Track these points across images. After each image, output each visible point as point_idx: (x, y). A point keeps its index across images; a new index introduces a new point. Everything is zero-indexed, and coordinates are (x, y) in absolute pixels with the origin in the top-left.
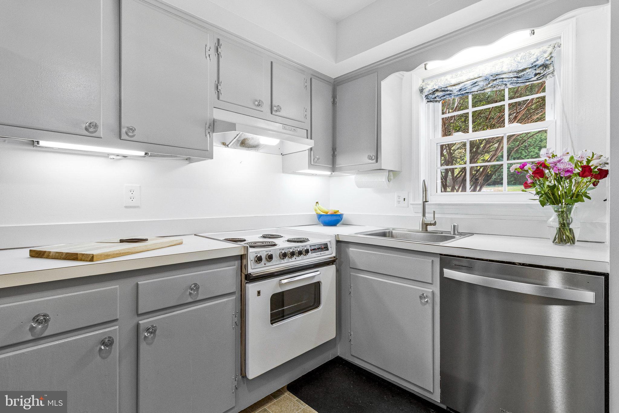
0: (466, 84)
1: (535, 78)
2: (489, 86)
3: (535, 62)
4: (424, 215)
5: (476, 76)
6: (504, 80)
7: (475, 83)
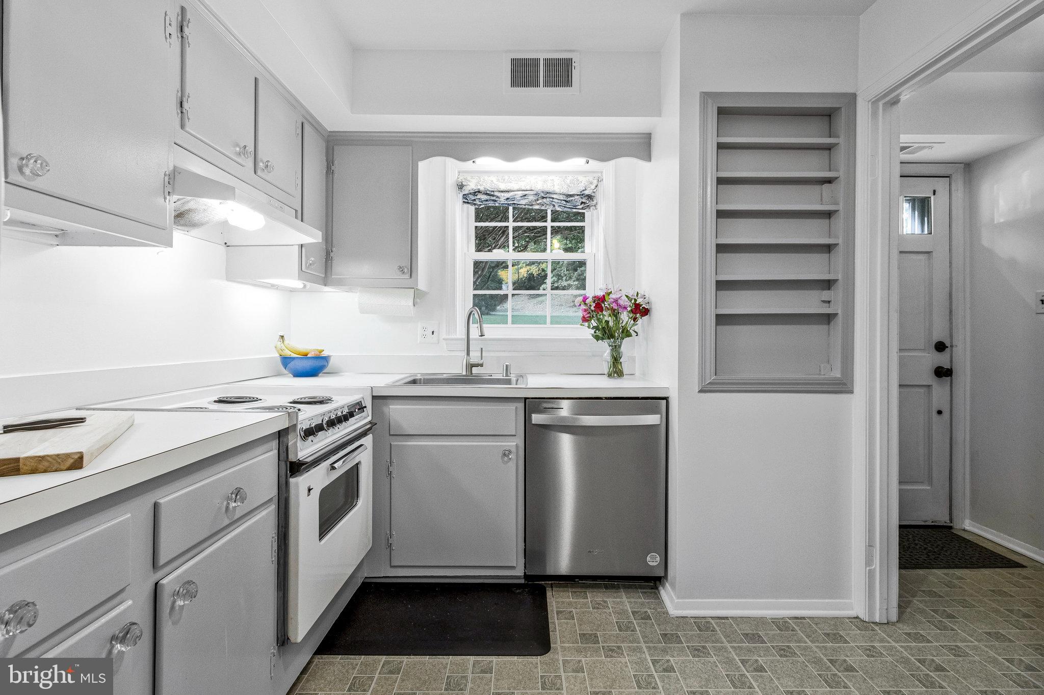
0: (517, 194)
1: (580, 207)
2: (538, 202)
3: (584, 190)
4: (468, 354)
5: (529, 188)
6: (554, 200)
7: (525, 195)
